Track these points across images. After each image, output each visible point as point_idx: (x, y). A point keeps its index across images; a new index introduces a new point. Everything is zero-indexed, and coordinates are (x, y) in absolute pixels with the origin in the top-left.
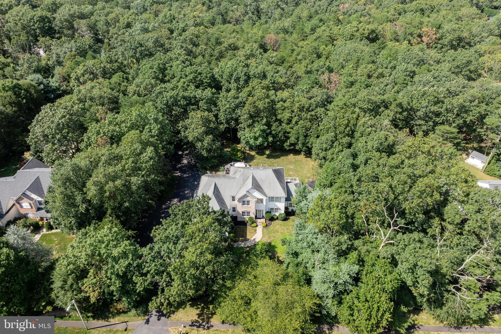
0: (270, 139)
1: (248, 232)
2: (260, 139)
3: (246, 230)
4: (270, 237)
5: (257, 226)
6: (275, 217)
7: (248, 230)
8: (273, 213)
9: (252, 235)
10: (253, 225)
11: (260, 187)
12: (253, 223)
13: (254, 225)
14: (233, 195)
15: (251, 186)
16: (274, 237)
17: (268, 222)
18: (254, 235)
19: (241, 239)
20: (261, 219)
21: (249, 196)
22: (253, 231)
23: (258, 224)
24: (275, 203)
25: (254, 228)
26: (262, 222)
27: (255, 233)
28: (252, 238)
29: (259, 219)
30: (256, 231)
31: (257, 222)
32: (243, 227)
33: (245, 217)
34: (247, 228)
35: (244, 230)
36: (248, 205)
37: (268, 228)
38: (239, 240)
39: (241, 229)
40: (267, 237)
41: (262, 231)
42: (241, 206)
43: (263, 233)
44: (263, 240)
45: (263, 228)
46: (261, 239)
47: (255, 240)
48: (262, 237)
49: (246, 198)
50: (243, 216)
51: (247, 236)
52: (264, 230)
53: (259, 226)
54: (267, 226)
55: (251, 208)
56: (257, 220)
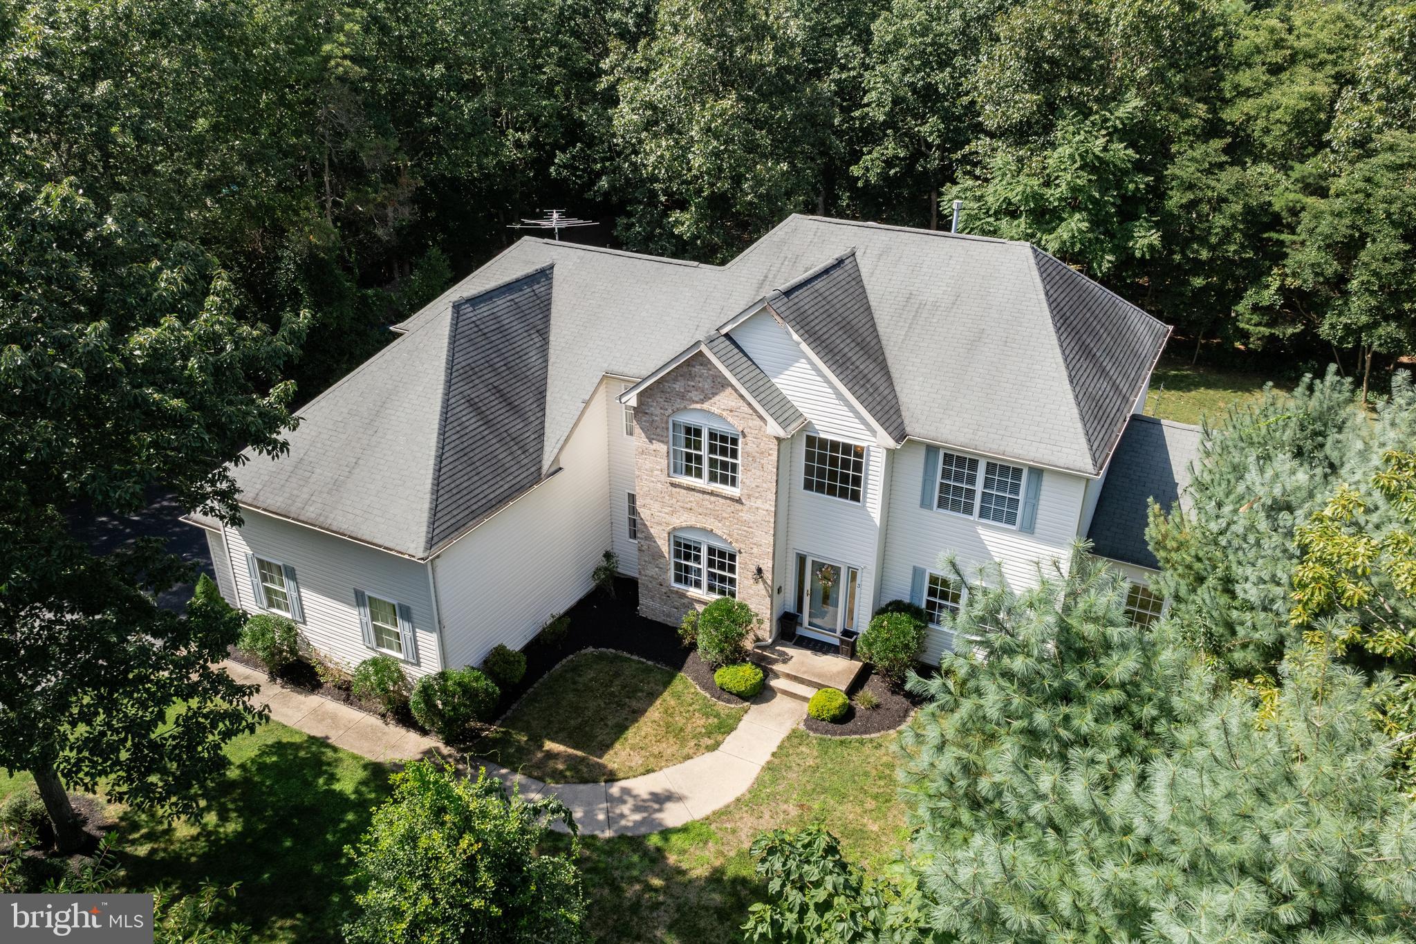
0: (1144, 239)
2: (1075, 224)
5: (760, 693)
7: (666, 698)
9: (666, 749)
11: (871, 351)
12: (735, 663)
13: (739, 676)
17: (874, 695)
18: (688, 757)
19: (549, 745)
20: (825, 653)
21: (725, 384)
22: (702, 722)
23: (774, 683)
24: (980, 530)
25: (721, 706)
26: (820, 675)
27: (710, 742)
28: (648, 772)
29: (809, 652)
30: (732, 729)
31: (778, 667)
32: (648, 670)
33: (693, 592)
34: (667, 683)
35: (632, 692)
36: (724, 480)
37: (842, 742)
38: (529, 752)
39: (617, 675)
40: (794, 812)
41: (780, 747)
42: (664, 478)
43: (769, 767)
44: (734, 831)
45: (802, 727)
46: (723, 813)
47: (669, 806)
48: (738, 800)
49: (706, 398)
50: (678, 579)
51: (617, 746)
52: (804, 749)
53: (779, 703)
54: (850, 725)
55: (745, 516)
56: (790, 651)
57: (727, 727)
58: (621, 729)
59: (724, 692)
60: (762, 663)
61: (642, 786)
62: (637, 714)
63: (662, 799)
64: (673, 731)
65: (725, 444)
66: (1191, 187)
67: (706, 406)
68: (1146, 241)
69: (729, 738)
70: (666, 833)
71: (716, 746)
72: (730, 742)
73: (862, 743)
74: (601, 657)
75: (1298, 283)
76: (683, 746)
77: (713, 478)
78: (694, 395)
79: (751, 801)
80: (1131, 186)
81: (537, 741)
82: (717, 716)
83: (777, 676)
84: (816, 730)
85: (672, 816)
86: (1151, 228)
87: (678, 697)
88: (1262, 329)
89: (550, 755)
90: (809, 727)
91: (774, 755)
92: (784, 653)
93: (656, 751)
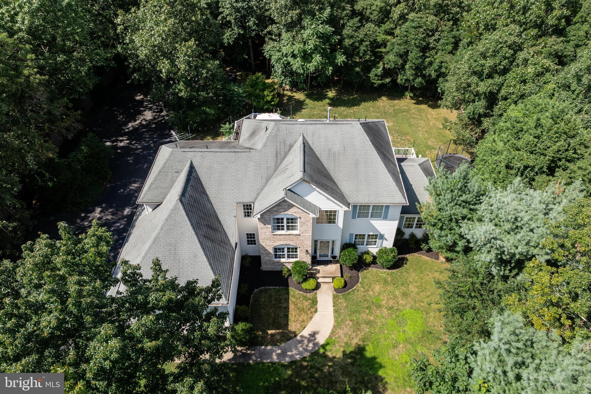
0: (341, 59)
1: (292, 307)
2: (317, 58)
3: (287, 300)
4: (357, 326)
5: (318, 286)
6: (368, 259)
7: (292, 299)
8: (361, 248)
9: (304, 317)
10: (305, 285)
11: (328, 177)
12: (305, 280)
13: (310, 284)
14: (247, 200)
15: (299, 175)
16: (368, 323)
17: (348, 274)
18: (311, 318)
19: (270, 332)
20: (328, 264)
21: (293, 206)
22: (307, 303)
23: (320, 280)
24: (371, 221)
25: (309, 295)
26: (331, 273)
27: (314, 310)
28: (304, 328)
29: (323, 266)
30: (317, 302)
31: (318, 275)
32: (278, 291)
33: (283, 260)
34: (288, 293)
35: (279, 301)
36: (292, 229)
37: (348, 294)
38: (266, 337)
39: (271, 296)
40: (351, 323)
41: (334, 303)
42: (270, 234)
43: (335, 311)
44: (340, 337)
45: (335, 293)
46: (333, 332)
47: (316, 336)
48: (334, 326)
49: (286, 210)
50: (276, 257)
51: (290, 323)
52: (340, 300)
53: (323, 287)
54: (347, 287)
55: (301, 238)
56: (318, 268)
57: (314, 302)
58: (286, 316)
59: (307, 291)
60: (313, 276)
61: (306, 333)
62: (287, 308)
63: (313, 335)
64: (301, 310)
65: (292, 220)
66: (352, 37)
67: (286, 213)
68: (342, 60)
69: (318, 306)
70: (323, 346)
71: (316, 311)
72: (319, 306)
73: (353, 291)
74: (261, 291)
75: (389, 66)
76: (308, 314)
77: (288, 229)
78: (281, 210)
79: (338, 325)
80: (333, 41)
81: (265, 332)
82: (310, 299)
83: (318, 278)
84: (339, 293)
85: (321, 339)
86: (342, 54)
87: (294, 296)
88: (379, 81)
89: (272, 335)
90: (337, 292)
91: (334, 306)
92: (316, 270)
93: (301, 319)
